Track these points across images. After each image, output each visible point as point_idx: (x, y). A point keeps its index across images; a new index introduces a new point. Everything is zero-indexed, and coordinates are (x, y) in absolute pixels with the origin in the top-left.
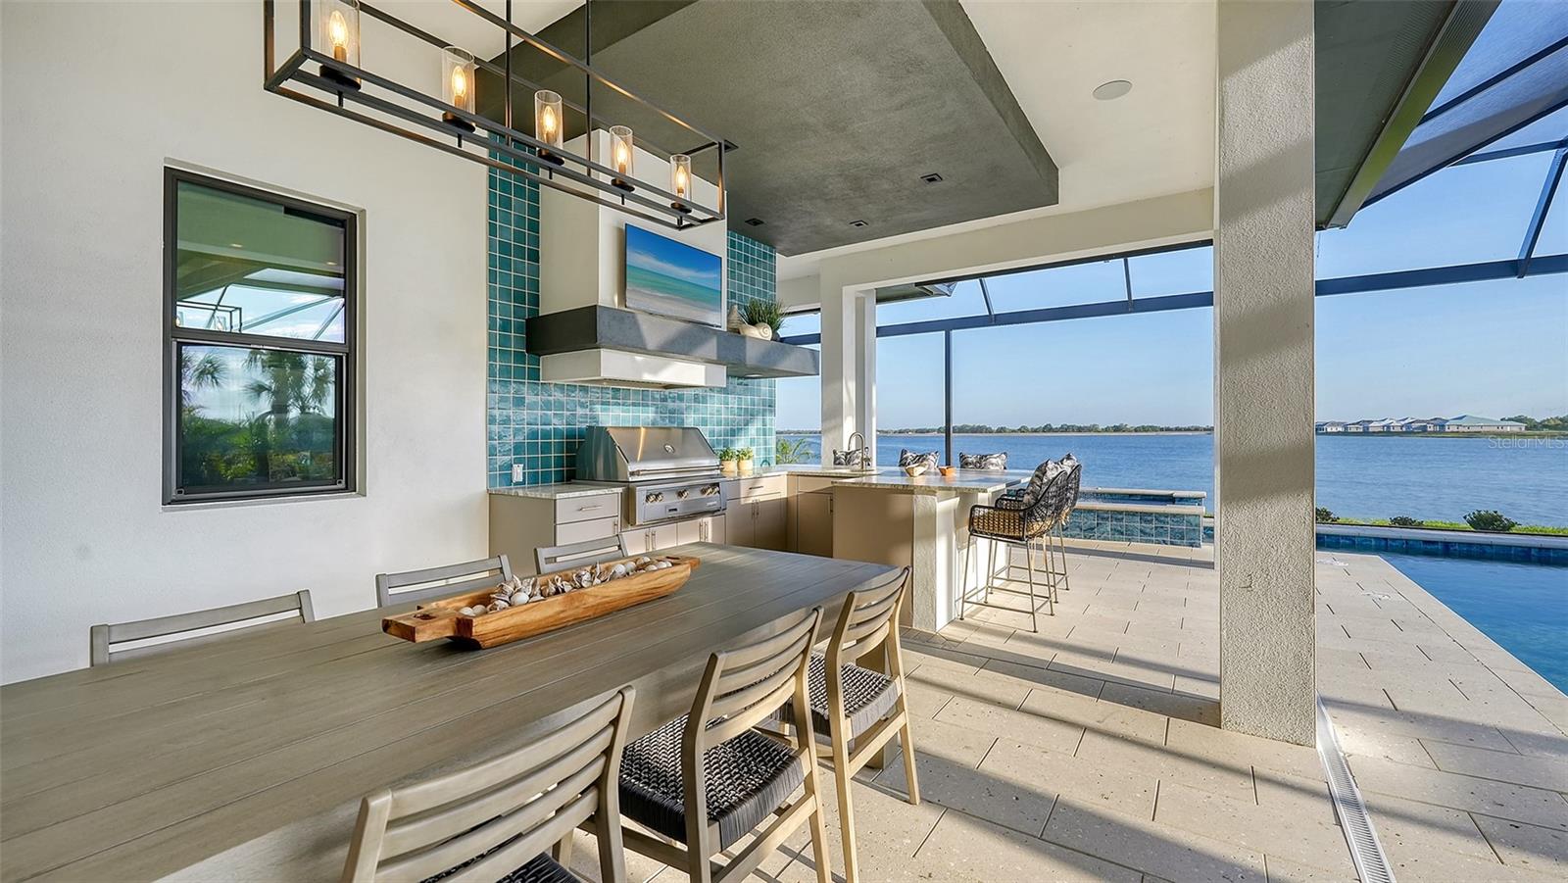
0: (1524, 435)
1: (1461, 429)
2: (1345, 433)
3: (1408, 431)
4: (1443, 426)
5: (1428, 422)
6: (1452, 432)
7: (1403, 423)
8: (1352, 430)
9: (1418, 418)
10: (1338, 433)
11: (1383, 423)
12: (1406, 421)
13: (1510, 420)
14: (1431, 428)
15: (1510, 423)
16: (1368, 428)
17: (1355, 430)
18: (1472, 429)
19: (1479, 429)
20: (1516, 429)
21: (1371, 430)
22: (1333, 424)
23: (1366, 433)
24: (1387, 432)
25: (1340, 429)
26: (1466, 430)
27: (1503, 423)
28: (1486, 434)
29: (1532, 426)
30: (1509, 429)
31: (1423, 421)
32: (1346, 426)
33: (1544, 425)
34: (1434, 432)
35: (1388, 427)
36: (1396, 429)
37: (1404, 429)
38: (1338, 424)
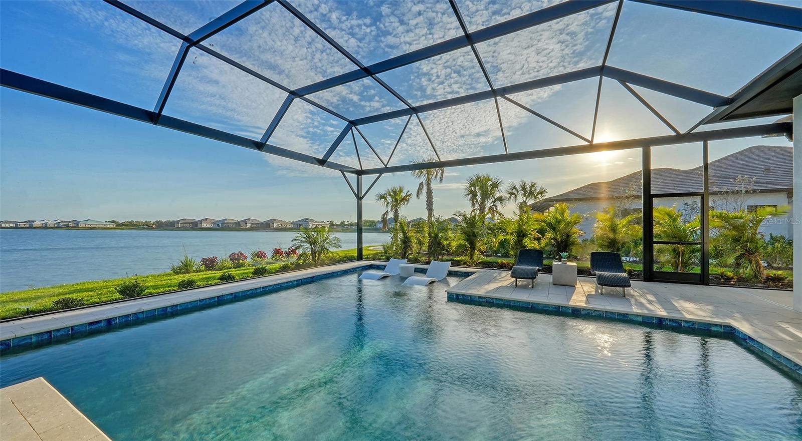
0: (115, 229)
1: (87, 226)
2: (16, 228)
3: (58, 227)
4: (78, 224)
5: (70, 222)
6: (83, 227)
7: (55, 222)
8: (21, 226)
9: (64, 220)
10: (11, 228)
11: (42, 222)
12: (57, 222)
13: (109, 222)
14: (71, 225)
15: (110, 223)
16: (32, 225)
17: (23, 226)
18: (92, 226)
19: (95, 226)
20: (112, 226)
21: (34, 226)
22: (6, 222)
23: (31, 227)
24: (45, 227)
25: (12, 225)
26: (89, 226)
27: (106, 223)
28: (99, 228)
29: (118, 225)
30: (109, 226)
31: (67, 222)
32: (16, 223)
33: (123, 224)
34: (73, 227)
35: (46, 224)
36: (51, 226)
37: (56, 226)
38: (10, 222)
